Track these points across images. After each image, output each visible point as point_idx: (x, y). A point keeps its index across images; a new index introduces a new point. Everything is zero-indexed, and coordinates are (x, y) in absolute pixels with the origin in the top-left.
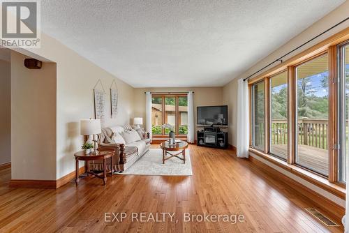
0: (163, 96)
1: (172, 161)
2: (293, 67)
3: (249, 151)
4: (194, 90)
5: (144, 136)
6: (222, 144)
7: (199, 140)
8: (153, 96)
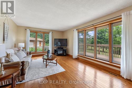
0: (36, 32)
1: (50, 65)
2: (96, 28)
3: (78, 56)
4: (53, 31)
5: (27, 54)
6: (65, 54)
7: (55, 53)
8: (31, 32)
